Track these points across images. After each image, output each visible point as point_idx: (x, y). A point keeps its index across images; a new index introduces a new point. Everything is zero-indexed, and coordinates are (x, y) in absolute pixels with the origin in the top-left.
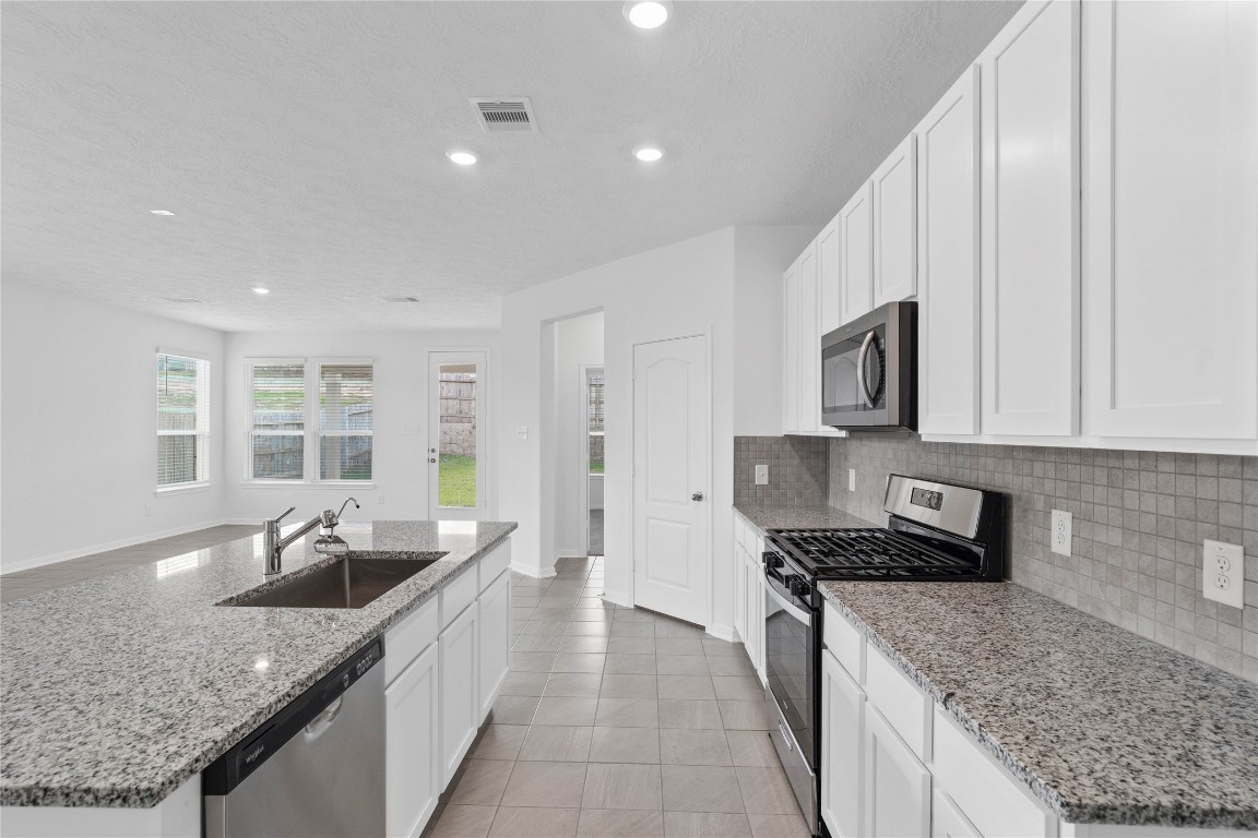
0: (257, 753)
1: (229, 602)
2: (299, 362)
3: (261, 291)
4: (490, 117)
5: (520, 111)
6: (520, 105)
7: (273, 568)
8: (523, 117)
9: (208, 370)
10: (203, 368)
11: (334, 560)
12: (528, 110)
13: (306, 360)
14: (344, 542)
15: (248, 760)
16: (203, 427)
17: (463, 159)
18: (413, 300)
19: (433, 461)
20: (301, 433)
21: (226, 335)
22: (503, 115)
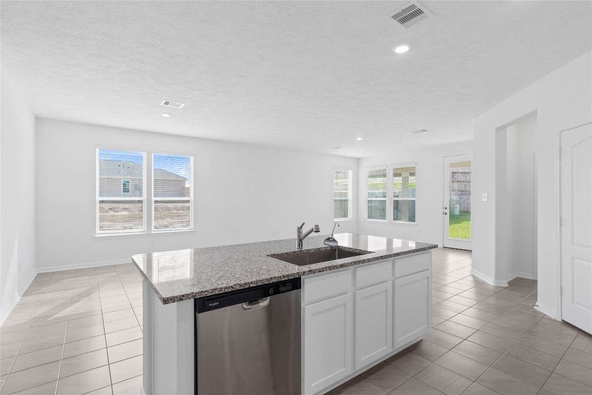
0: (215, 304)
1: (274, 256)
2: (384, 168)
3: (359, 139)
4: (403, 21)
5: (415, 10)
6: (413, 6)
7: (299, 246)
8: (419, 12)
9: (352, 174)
10: (350, 173)
11: (329, 248)
12: (419, 6)
13: (387, 167)
14: (336, 241)
15: (210, 305)
16: (350, 197)
17: (402, 49)
18: (424, 131)
19: (446, 214)
20: (384, 199)
21: (358, 160)
22: (409, 15)
